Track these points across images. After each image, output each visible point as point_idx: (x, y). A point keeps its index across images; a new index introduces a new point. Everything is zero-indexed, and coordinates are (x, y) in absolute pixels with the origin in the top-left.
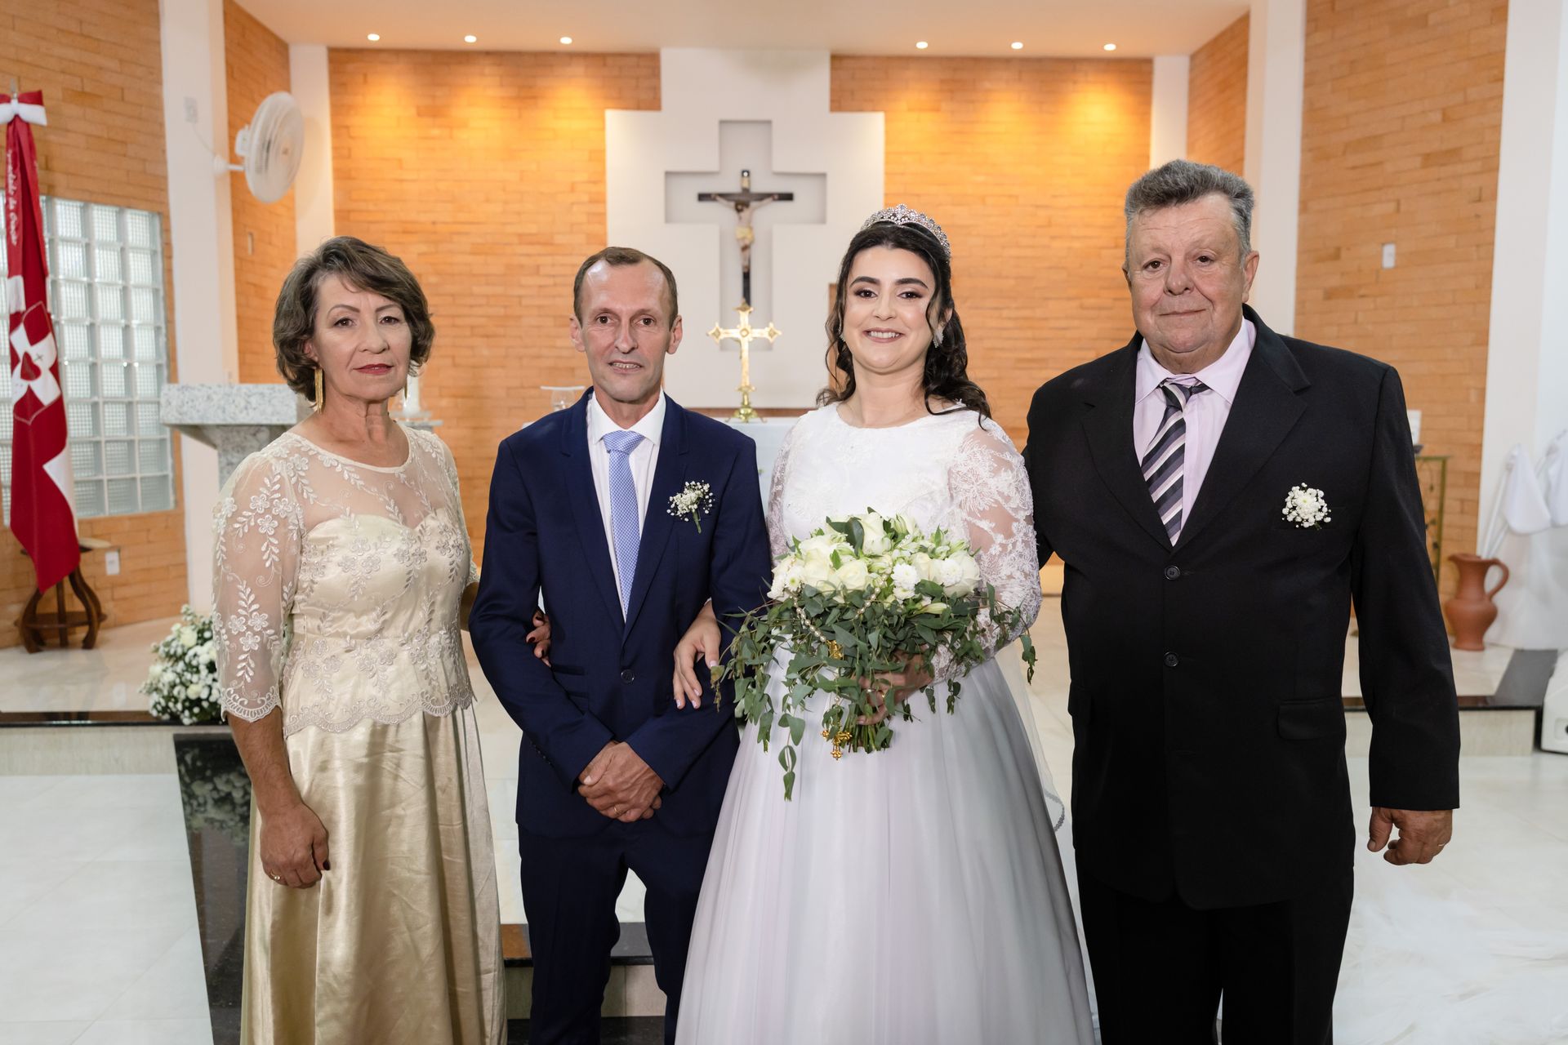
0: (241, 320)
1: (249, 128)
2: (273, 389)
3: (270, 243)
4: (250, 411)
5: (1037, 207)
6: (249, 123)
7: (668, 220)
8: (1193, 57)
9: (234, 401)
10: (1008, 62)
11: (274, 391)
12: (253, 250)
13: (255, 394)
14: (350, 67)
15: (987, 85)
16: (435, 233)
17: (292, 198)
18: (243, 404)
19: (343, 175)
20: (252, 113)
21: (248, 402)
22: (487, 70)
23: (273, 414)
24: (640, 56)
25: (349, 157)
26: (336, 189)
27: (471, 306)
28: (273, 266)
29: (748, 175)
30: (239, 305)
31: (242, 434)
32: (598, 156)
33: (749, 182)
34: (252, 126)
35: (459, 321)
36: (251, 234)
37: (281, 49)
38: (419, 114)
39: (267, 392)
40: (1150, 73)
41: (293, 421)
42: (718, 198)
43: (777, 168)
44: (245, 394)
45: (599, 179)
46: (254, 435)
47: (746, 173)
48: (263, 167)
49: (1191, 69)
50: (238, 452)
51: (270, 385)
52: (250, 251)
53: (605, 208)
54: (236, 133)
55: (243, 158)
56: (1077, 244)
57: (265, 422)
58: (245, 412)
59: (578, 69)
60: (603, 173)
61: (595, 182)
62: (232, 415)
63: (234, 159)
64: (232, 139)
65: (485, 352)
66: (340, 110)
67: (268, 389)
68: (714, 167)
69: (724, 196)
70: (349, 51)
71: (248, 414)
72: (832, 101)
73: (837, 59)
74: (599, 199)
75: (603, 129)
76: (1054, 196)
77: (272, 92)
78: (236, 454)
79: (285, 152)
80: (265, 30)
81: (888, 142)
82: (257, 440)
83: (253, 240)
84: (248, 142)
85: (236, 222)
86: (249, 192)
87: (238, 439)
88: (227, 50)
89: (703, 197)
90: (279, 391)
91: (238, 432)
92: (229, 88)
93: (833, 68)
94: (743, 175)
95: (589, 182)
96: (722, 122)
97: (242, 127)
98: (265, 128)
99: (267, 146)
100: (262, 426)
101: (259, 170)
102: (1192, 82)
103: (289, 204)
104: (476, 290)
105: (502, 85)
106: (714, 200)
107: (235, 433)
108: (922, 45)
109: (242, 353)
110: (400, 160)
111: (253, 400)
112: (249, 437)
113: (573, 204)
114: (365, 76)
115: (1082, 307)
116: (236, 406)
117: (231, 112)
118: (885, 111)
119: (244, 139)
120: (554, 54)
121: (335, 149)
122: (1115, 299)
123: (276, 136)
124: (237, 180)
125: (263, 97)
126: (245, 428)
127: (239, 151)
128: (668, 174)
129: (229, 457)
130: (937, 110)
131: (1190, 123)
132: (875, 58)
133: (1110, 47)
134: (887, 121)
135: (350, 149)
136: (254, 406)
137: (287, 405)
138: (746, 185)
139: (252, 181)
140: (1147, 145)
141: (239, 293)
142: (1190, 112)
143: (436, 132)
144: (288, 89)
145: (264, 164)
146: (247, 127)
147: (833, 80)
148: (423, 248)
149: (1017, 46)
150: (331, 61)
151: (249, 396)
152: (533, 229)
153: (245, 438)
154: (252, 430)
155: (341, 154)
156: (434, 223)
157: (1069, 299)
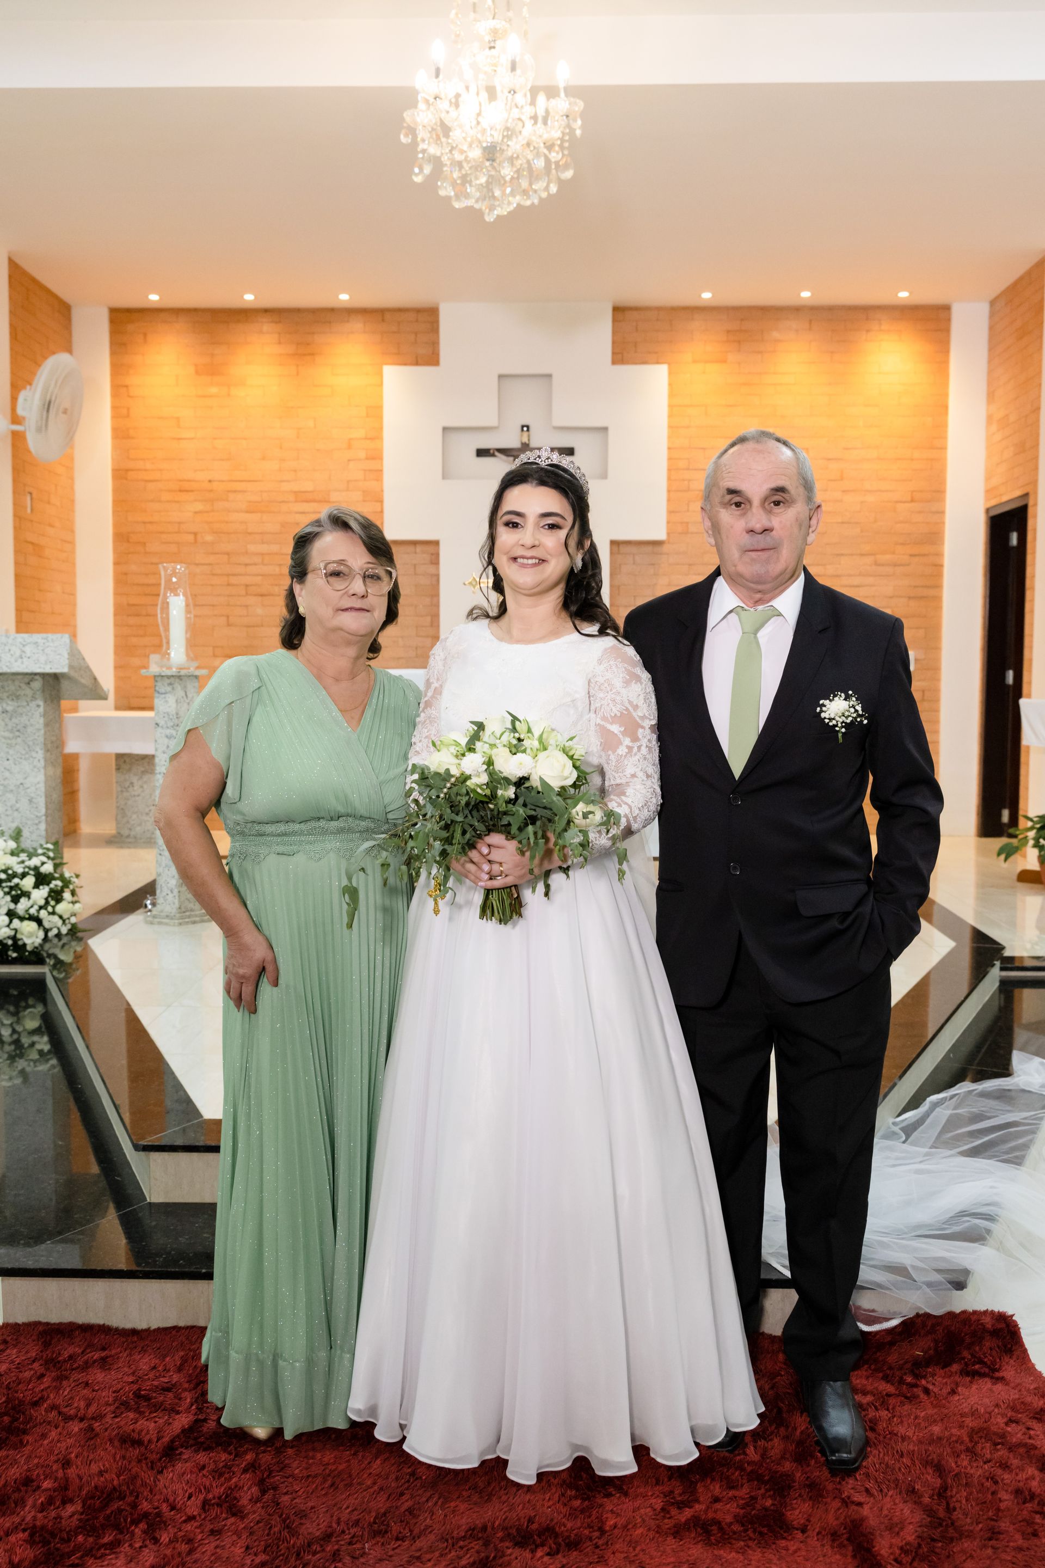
0: (18, 577)
1: (30, 389)
2: (46, 639)
3: (49, 503)
4: (25, 660)
5: (829, 459)
6: (30, 384)
7: (444, 477)
8: (992, 303)
9: (10, 650)
10: (797, 310)
11: (48, 641)
12: (32, 510)
13: (29, 643)
14: (130, 327)
15: (776, 335)
16: (211, 491)
17: (71, 458)
18: (18, 653)
19: (121, 434)
20: (34, 374)
21: (24, 652)
22: (266, 327)
23: (46, 663)
24: (418, 311)
25: (128, 416)
26: (115, 448)
27: (246, 565)
28: (51, 526)
29: (528, 430)
30: (17, 563)
31: (17, 683)
32: (375, 412)
33: (529, 436)
34: (34, 385)
35: (233, 580)
36: (31, 494)
37: (64, 310)
38: (197, 373)
39: (39, 641)
40: (949, 320)
41: (65, 670)
42: (497, 453)
43: (557, 422)
44: (21, 643)
45: (376, 435)
46: (29, 683)
47: (525, 428)
48: (43, 427)
49: (992, 315)
50: (13, 700)
51: (44, 635)
52: (29, 510)
53: (382, 465)
54: (18, 394)
55: (24, 418)
56: (870, 498)
57: (38, 671)
58: (20, 660)
59: (357, 325)
60: (381, 428)
61: (372, 439)
62: (8, 664)
63: (16, 419)
64: (14, 399)
65: (259, 611)
66: (118, 369)
67: (42, 638)
68: (494, 422)
69: (500, 451)
70: (129, 311)
71: (22, 663)
72: (614, 353)
73: (619, 311)
74: (376, 456)
75: (381, 384)
76: (847, 449)
77: (54, 353)
78: (10, 703)
79: (65, 412)
80: (48, 291)
81: (672, 394)
82: (31, 688)
83: (32, 499)
84: (30, 403)
85: (15, 481)
86: (29, 452)
87: (12, 688)
88: (12, 313)
89: (482, 453)
90: (53, 641)
91: (14, 681)
92: (12, 349)
93: (614, 321)
94: (522, 430)
95: (366, 438)
96: (501, 377)
97: (24, 388)
98: (46, 389)
99: (48, 406)
100: (36, 674)
101: (39, 430)
102: (991, 328)
103: (68, 462)
104: (252, 548)
105: (280, 343)
106: (493, 455)
107: (10, 682)
108: (707, 295)
109: (19, 610)
110: (178, 419)
111: (28, 649)
112: (23, 686)
113: (349, 460)
114: (145, 335)
115: (876, 564)
116: (12, 655)
117: (13, 373)
118: (669, 364)
119: (25, 400)
120: (332, 310)
121: (114, 408)
122: (911, 555)
123: (56, 398)
124: (18, 439)
125: (45, 358)
126: (19, 677)
127: (20, 411)
128: (445, 429)
129: (4, 705)
130: (724, 361)
131: (990, 372)
132: (659, 309)
133: (903, 294)
134: (670, 373)
135: (128, 409)
136: (28, 655)
137: (59, 654)
138: (525, 440)
139: (33, 442)
140: (946, 395)
141: (17, 552)
142: (990, 361)
143: (214, 390)
144: (69, 350)
145: (44, 422)
146: (28, 387)
147: (614, 332)
148: (199, 506)
149: (806, 294)
150: (112, 321)
151: (24, 646)
152: (308, 486)
153: (20, 687)
154: (27, 680)
155: (120, 413)
156: (210, 481)
157: (862, 555)
